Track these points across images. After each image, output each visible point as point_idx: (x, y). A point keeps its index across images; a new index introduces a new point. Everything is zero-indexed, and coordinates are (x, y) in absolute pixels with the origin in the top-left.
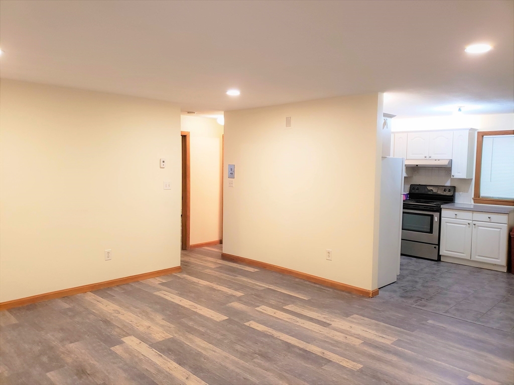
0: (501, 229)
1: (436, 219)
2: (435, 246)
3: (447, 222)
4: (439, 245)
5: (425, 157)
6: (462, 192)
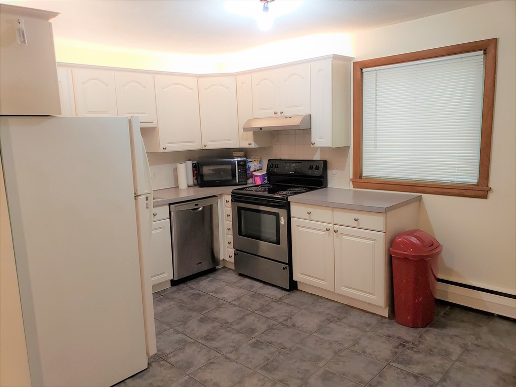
2: (285, 265)
3: (298, 226)
4: (290, 263)
5: (275, 114)
6: (337, 169)
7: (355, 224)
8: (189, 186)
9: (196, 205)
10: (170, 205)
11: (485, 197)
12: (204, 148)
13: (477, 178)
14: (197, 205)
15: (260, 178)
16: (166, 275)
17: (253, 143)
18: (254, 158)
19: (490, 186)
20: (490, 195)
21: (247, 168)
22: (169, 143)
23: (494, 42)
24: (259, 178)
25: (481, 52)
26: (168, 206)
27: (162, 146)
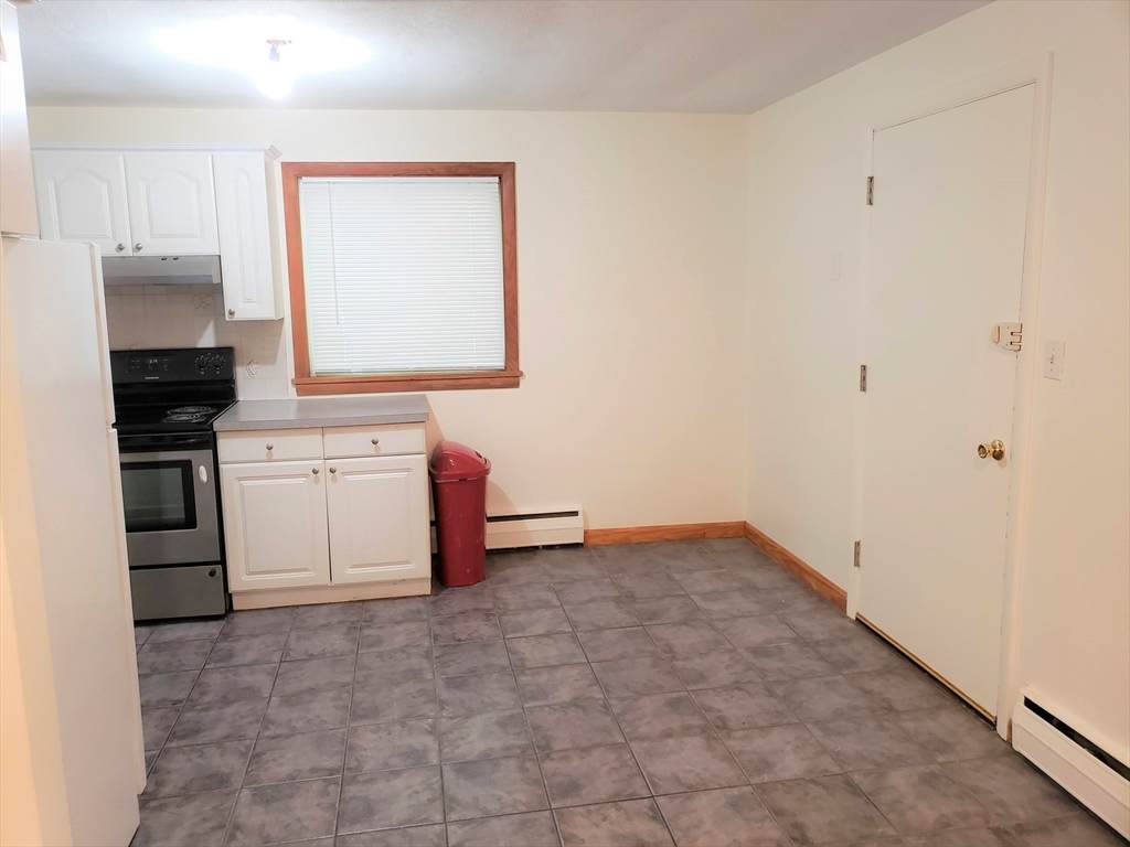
0: (408, 470)
1: (203, 474)
2: (208, 568)
3: (240, 479)
4: (223, 562)
5: (121, 248)
6: (257, 363)
7: (371, 449)
11: (516, 385)
13: (503, 359)
19: (521, 369)
20: (522, 382)
23: (511, 166)
25: (497, 178)
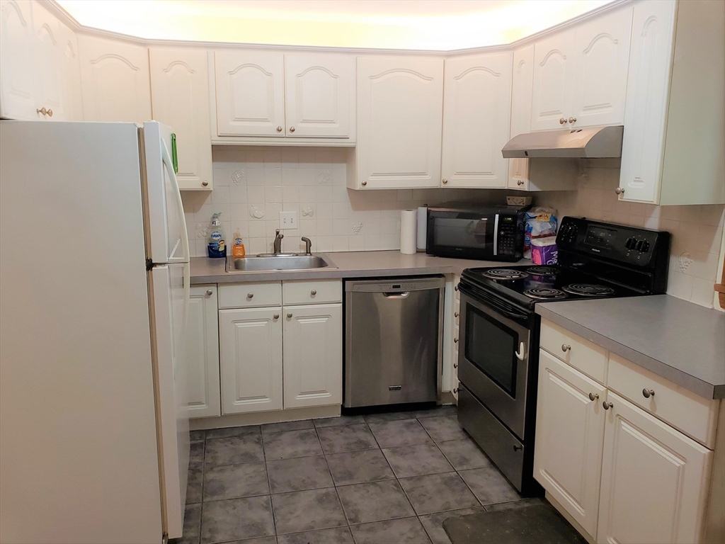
5: (561, 123)
6: (689, 256)
8: (418, 251)
9: (394, 287)
10: (344, 280)
12: (443, 186)
14: (399, 287)
15: (541, 253)
16: (327, 395)
17: (526, 181)
18: (538, 212)
21: (526, 229)
22: (375, 175)
24: (538, 252)
26: (340, 283)
27: (360, 180)
